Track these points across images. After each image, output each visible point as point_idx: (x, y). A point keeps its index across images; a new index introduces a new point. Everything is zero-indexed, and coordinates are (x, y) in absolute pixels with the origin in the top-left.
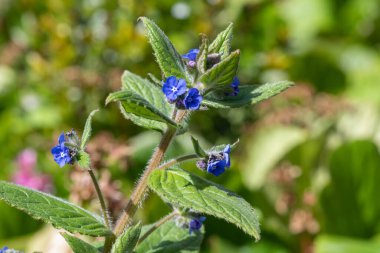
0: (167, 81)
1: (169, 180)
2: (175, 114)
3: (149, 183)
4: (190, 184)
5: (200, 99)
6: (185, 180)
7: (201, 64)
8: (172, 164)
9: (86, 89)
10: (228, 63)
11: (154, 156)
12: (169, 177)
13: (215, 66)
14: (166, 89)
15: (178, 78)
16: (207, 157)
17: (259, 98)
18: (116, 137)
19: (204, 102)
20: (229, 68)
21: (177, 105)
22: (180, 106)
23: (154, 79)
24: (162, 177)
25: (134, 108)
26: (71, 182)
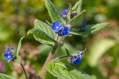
0: (54, 24)
1: (56, 67)
2: (58, 38)
3: (47, 69)
4: (65, 69)
5: (68, 31)
6: (63, 67)
7: (69, 16)
8: (57, 60)
9: (19, 24)
10: (80, 16)
11: (49, 57)
12: (56, 66)
13: (75, 17)
14: (54, 27)
15: (59, 23)
16: (72, 57)
17: (95, 30)
18: (33, 45)
19: (70, 33)
20: (81, 17)
21: (58, 35)
22: (60, 35)
23: (48, 23)
24: (53, 66)
25: (40, 36)
26: (13, 66)
